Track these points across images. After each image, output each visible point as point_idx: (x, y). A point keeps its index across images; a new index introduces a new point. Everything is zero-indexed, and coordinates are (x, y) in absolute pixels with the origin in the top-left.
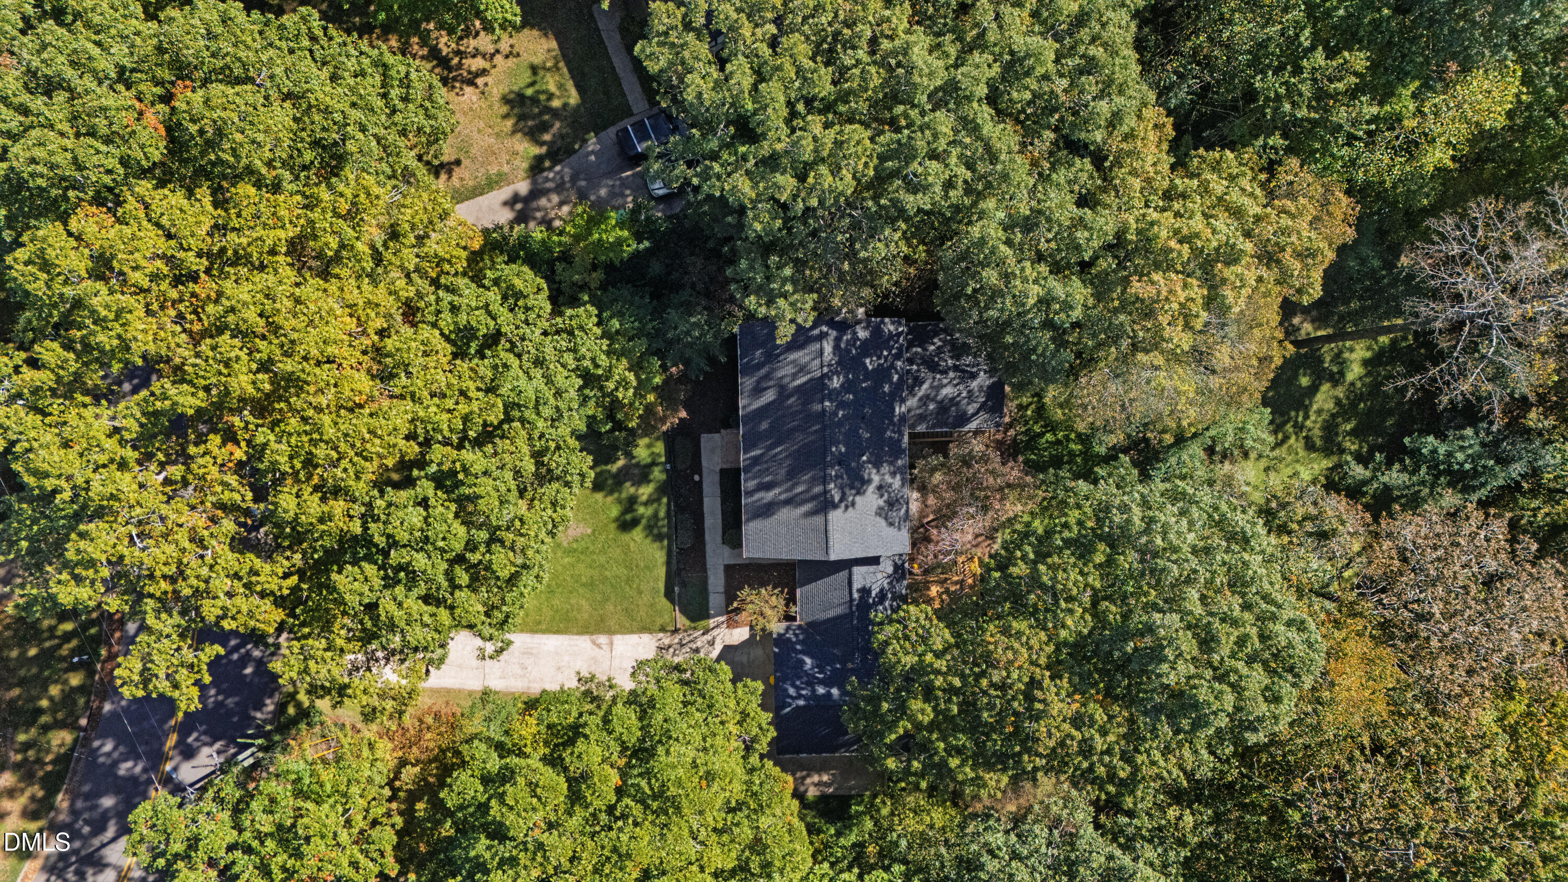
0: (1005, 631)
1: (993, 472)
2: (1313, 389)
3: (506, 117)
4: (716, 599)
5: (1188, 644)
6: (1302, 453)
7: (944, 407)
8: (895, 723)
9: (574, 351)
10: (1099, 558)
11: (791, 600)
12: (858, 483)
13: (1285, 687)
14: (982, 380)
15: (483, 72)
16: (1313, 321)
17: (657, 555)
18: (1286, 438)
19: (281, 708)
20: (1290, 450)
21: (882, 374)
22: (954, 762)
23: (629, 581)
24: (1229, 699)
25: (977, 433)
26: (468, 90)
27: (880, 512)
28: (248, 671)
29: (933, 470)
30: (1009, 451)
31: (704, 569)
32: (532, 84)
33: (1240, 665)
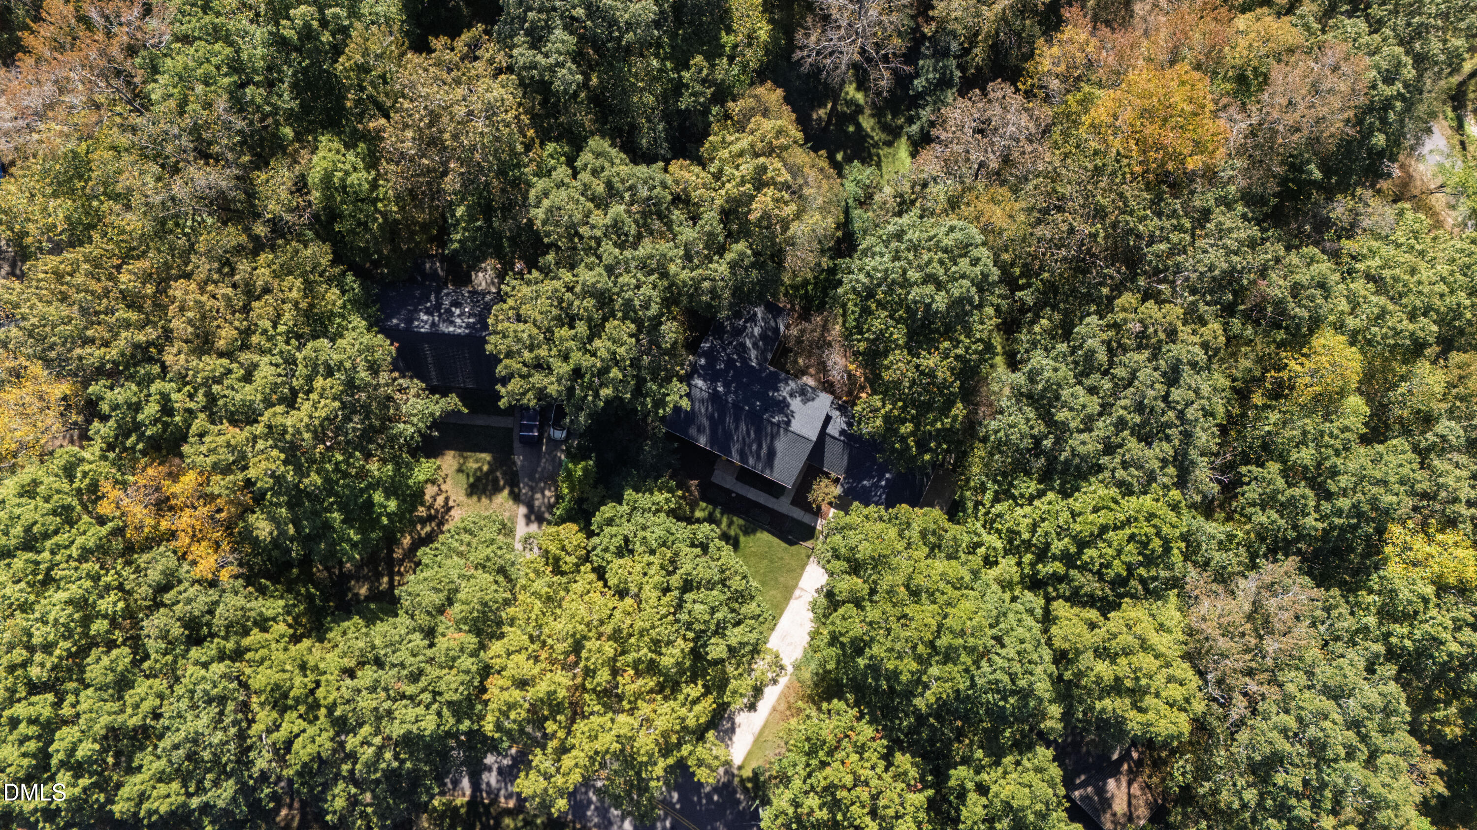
0: (888, 368)
1: (812, 331)
2: (859, 126)
3: (479, 500)
4: (806, 518)
5: (930, 289)
6: (891, 150)
7: (763, 336)
8: (908, 446)
9: (644, 510)
10: (874, 306)
11: (827, 475)
12: (782, 406)
13: (975, 253)
14: (759, 311)
15: (447, 499)
16: (820, 107)
17: (764, 537)
18: (878, 155)
19: (746, 790)
20: (886, 156)
21: (730, 363)
22: (939, 425)
23: (772, 561)
24: (966, 283)
25: (787, 327)
26: (452, 513)
27: (805, 401)
28: (716, 798)
29: (796, 362)
30: (805, 316)
31: (787, 517)
32: (468, 476)
33: (954, 269)
